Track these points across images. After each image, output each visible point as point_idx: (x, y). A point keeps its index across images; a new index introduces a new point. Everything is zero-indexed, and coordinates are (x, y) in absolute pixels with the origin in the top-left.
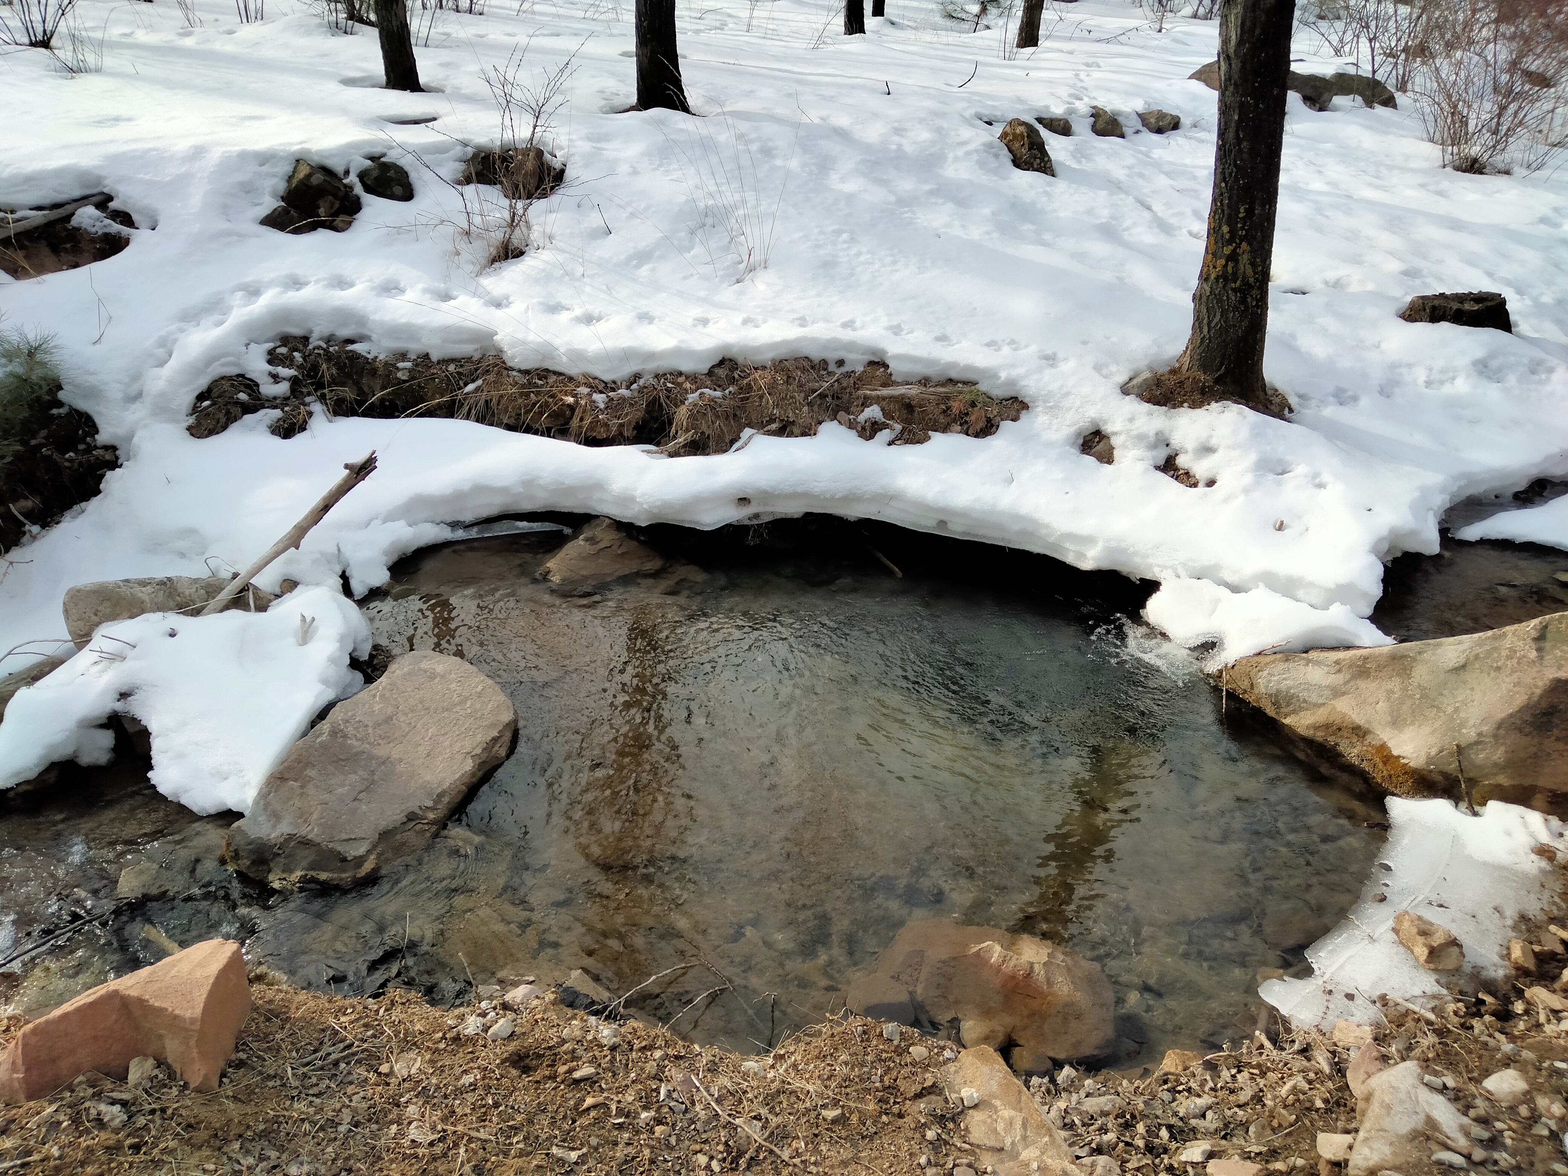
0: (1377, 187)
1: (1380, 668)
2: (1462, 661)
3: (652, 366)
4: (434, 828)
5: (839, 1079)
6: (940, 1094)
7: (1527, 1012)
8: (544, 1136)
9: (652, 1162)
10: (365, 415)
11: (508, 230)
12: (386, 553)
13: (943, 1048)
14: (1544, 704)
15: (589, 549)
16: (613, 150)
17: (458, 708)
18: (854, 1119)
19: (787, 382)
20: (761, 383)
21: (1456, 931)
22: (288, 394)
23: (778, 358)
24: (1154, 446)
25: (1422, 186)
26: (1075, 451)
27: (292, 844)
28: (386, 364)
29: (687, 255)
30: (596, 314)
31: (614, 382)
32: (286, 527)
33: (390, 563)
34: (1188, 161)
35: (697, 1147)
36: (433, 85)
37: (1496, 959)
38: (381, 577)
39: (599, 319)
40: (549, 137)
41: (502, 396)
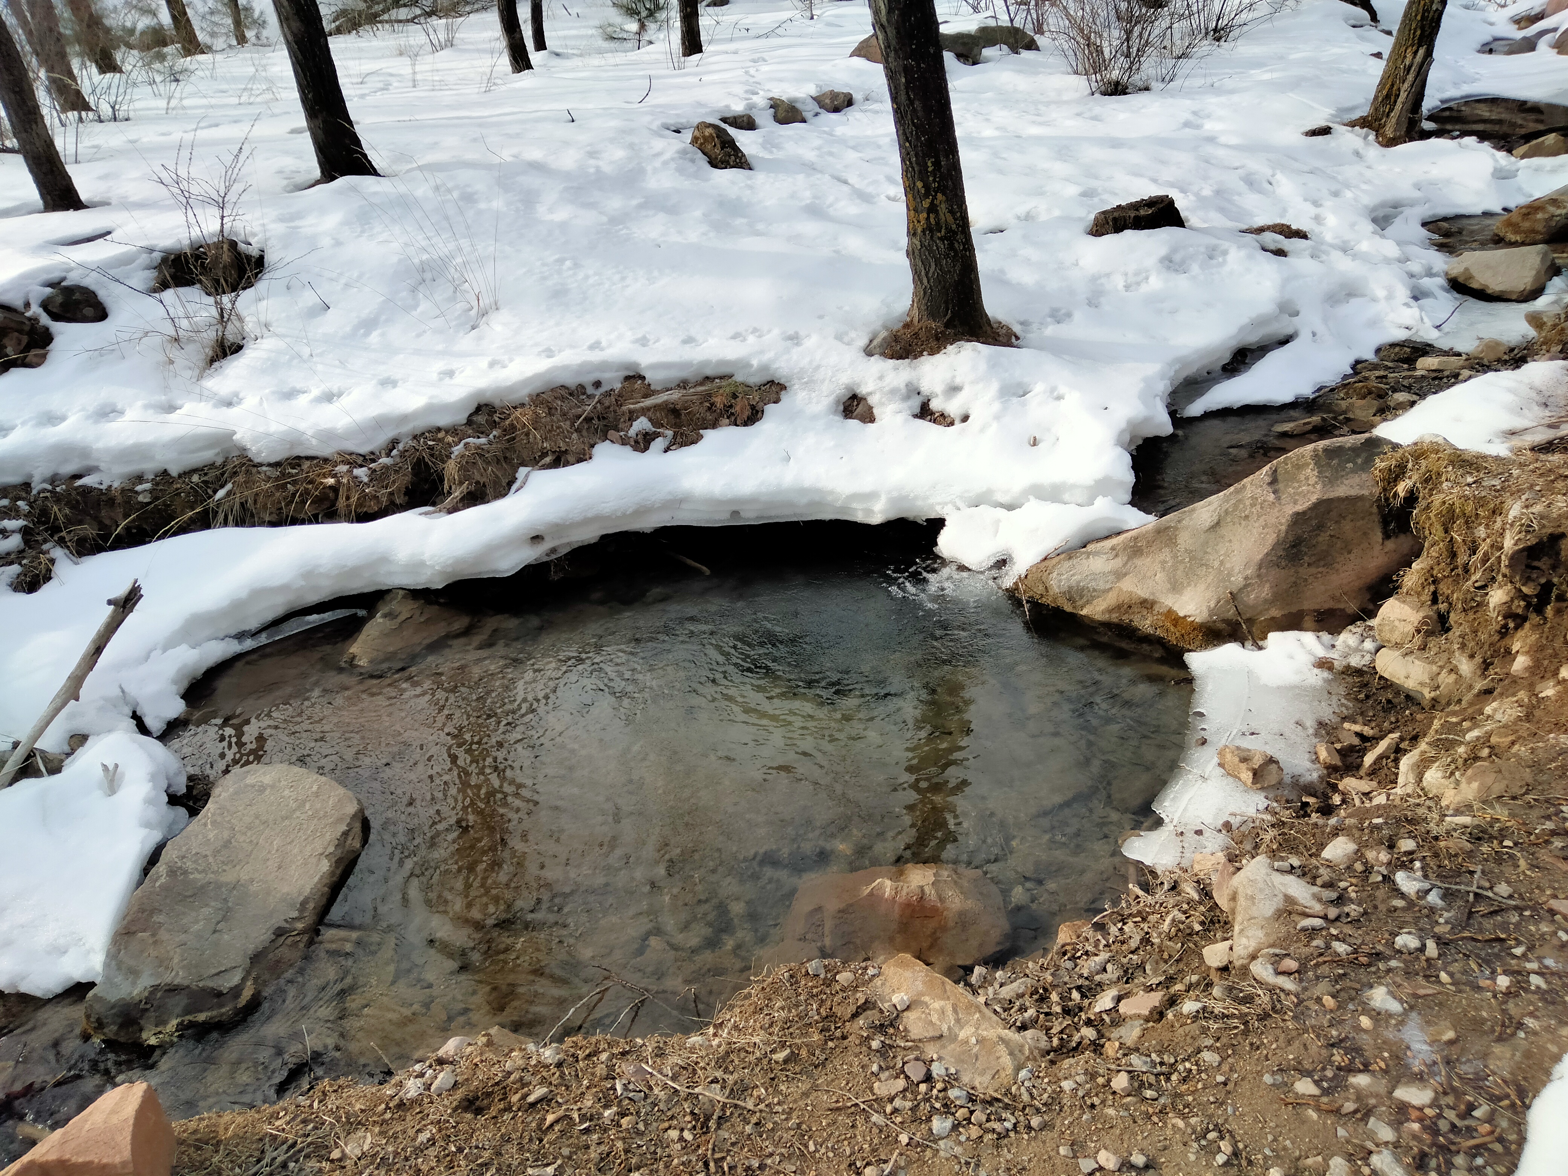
0: (1041, 124)
1: (1150, 544)
2: (1215, 519)
3: (407, 428)
4: (306, 938)
5: (780, 1024)
6: (874, 1008)
7: (1344, 801)
8: (516, 1163)
9: (627, 1151)
10: (113, 548)
11: (220, 327)
12: (175, 682)
13: (866, 968)
14: (1291, 538)
15: (389, 624)
16: (310, 225)
17: (298, 813)
18: (804, 1053)
19: (550, 414)
20: (524, 420)
21: (1270, 752)
22: (22, 546)
23: (534, 393)
24: (907, 397)
25: (1078, 115)
26: (839, 418)
27: (159, 995)
28: (123, 490)
29: (414, 313)
30: (335, 390)
31: (372, 453)
32: (60, 681)
33: (182, 691)
34: (869, 133)
35: (666, 1125)
36: (96, 199)
37: (1308, 765)
38: (176, 707)
39: (340, 395)
40: (239, 225)
41: (257, 494)
